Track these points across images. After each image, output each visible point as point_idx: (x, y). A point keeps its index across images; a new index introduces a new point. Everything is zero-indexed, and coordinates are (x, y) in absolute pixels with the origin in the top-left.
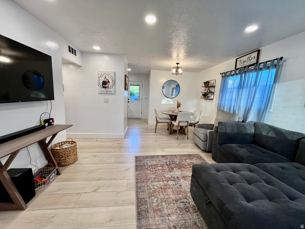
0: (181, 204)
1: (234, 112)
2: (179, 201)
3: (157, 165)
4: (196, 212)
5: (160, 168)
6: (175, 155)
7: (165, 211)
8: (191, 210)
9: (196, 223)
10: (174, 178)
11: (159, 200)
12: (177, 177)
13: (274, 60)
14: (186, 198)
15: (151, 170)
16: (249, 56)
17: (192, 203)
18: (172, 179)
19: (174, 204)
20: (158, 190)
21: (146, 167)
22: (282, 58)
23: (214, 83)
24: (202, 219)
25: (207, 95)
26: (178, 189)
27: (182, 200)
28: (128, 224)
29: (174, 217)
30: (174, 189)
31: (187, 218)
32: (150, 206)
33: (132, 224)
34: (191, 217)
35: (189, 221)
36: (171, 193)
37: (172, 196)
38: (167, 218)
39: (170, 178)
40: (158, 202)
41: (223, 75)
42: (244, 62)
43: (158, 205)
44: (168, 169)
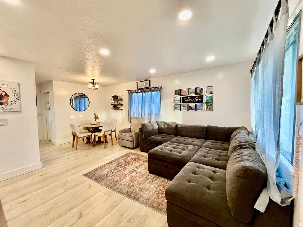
0: (149, 179)
1: (142, 117)
2: (147, 179)
3: (112, 170)
4: (158, 178)
5: (116, 171)
6: (116, 159)
7: (146, 187)
8: (155, 178)
9: (162, 182)
10: (131, 171)
11: (137, 185)
12: (133, 170)
13: (159, 87)
14: (148, 176)
15: (111, 175)
16: (145, 82)
17: (153, 176)
18: (131, 172)
19: (146, 182)
20: (130, 182)
21: (105, 176)
22: (162, 87)
23: (122, 97)
24: (162, 178)
25: (117, 106)
26: (140, 175)
27: (148, 178)
28: (134, 207)
29: (152, 186)
30: (138, 176)
31: (157, 182)
32: (136, 191)
33: (137, 205)
34: (158, 181)
35: (159, 183)
36: (139, 179)
37: (141, 180)
38: (150, 189)
39: (129, 173)
40: (138, 187)
41: (129, 92)
42: (142, 85)
43: (140, 188)
44: (122, 169)
